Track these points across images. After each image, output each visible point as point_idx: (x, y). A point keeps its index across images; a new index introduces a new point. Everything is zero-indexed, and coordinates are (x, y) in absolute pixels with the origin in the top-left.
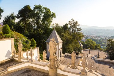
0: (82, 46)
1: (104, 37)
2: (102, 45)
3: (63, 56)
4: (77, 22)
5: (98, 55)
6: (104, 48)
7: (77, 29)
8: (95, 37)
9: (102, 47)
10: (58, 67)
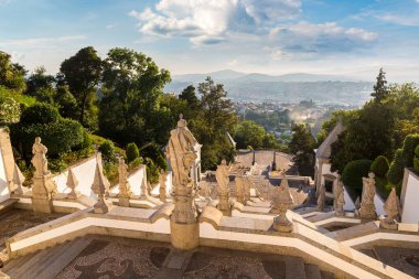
0: (234, 143)
1: (284, 105)
2: (279, 130)
3: (204, 179)
4: (220, 87)
5: (274, 164)
6: (284, 137)
7: (222, 102)
8: (259, 107)
9: (279, 134)
10: (199, 214)
